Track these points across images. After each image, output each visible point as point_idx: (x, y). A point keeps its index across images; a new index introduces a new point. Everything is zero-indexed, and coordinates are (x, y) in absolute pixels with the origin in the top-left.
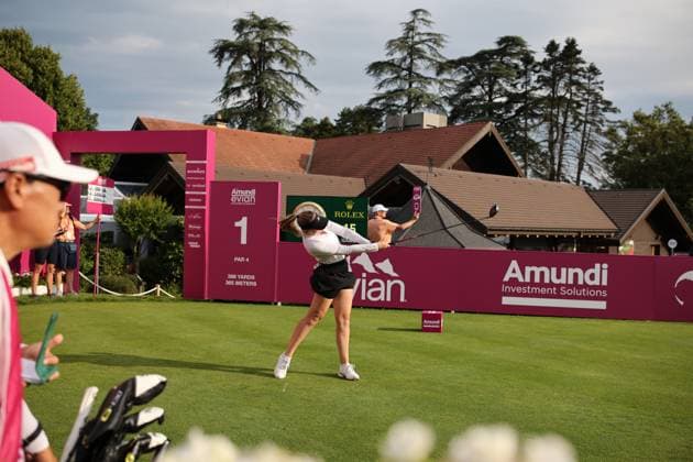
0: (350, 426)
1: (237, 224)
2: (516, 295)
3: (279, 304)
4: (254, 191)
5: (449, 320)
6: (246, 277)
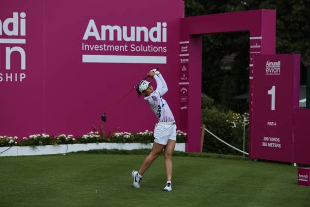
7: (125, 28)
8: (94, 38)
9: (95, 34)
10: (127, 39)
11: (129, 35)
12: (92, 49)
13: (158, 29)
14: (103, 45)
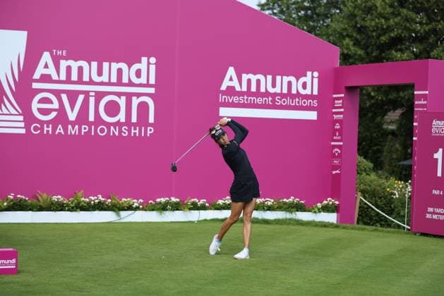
7: (270, 77)
8: (233, 88)
9: (235, 83)
10: (271, 90)
11: (274, 85)
12: (231, 101)
13: (308, 79)
14: (244, 96)
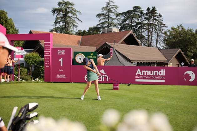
0: (93, 117)
1: (59, 60)
2: (139, 79)
3: (72, 83)
4: (64, 51)
5: (121, 86)
6: (62, 75)
